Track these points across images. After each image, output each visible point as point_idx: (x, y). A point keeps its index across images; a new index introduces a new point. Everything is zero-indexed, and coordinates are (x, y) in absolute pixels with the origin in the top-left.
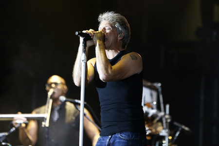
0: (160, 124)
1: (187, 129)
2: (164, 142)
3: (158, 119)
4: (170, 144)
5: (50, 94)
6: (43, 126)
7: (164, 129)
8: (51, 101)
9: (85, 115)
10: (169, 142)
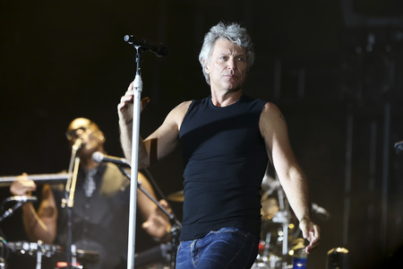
0: (273, 201)
1: (321, 210)
2: (280, 233)
3: (269, 192)
4: (291, 238)
5: (75, 148)
6: (63, 206)
7: (280, 210)
8: (77, 161)
9: (138, 186)
10: (289, 234)
